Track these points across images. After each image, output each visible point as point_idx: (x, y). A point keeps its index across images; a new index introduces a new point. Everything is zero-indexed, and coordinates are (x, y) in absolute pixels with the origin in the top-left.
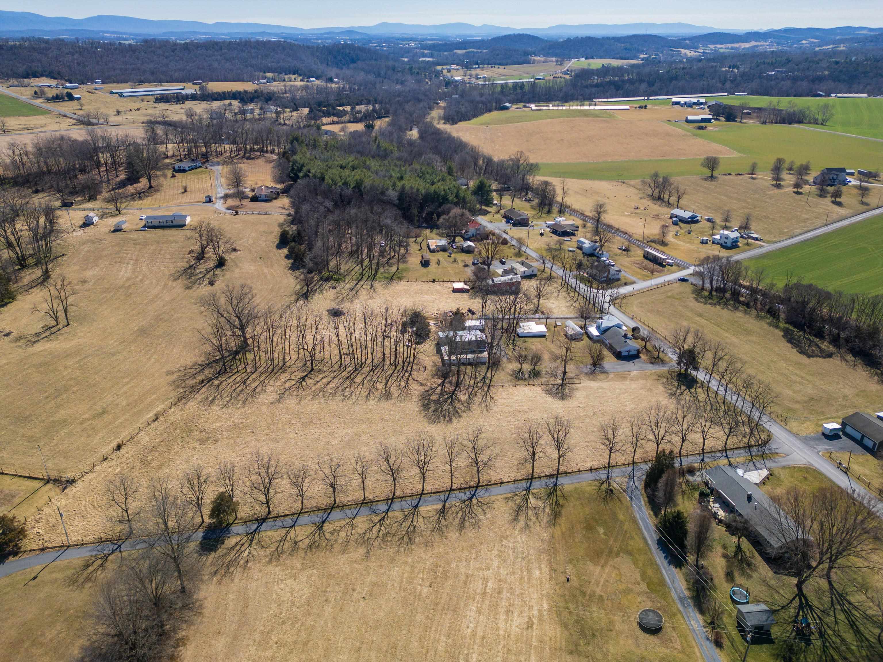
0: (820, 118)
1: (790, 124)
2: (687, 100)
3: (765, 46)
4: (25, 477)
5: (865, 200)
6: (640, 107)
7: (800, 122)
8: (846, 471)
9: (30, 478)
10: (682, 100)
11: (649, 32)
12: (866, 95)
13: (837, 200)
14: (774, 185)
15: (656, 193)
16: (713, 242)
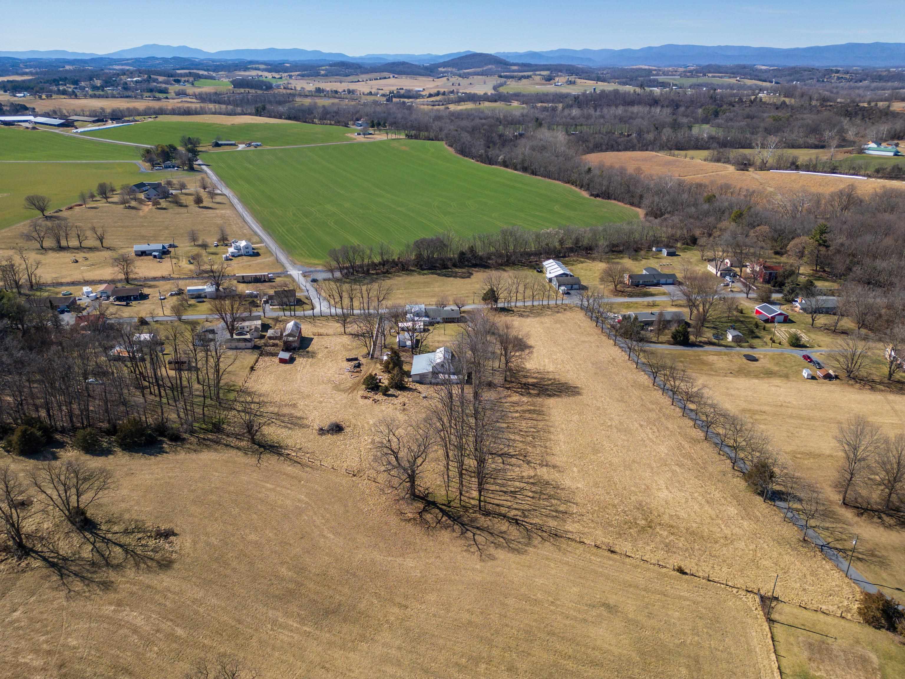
5: (215, 201)
13: (201, 205)
14: (126, 208)
15: (48, 243)
16: (233, 256)
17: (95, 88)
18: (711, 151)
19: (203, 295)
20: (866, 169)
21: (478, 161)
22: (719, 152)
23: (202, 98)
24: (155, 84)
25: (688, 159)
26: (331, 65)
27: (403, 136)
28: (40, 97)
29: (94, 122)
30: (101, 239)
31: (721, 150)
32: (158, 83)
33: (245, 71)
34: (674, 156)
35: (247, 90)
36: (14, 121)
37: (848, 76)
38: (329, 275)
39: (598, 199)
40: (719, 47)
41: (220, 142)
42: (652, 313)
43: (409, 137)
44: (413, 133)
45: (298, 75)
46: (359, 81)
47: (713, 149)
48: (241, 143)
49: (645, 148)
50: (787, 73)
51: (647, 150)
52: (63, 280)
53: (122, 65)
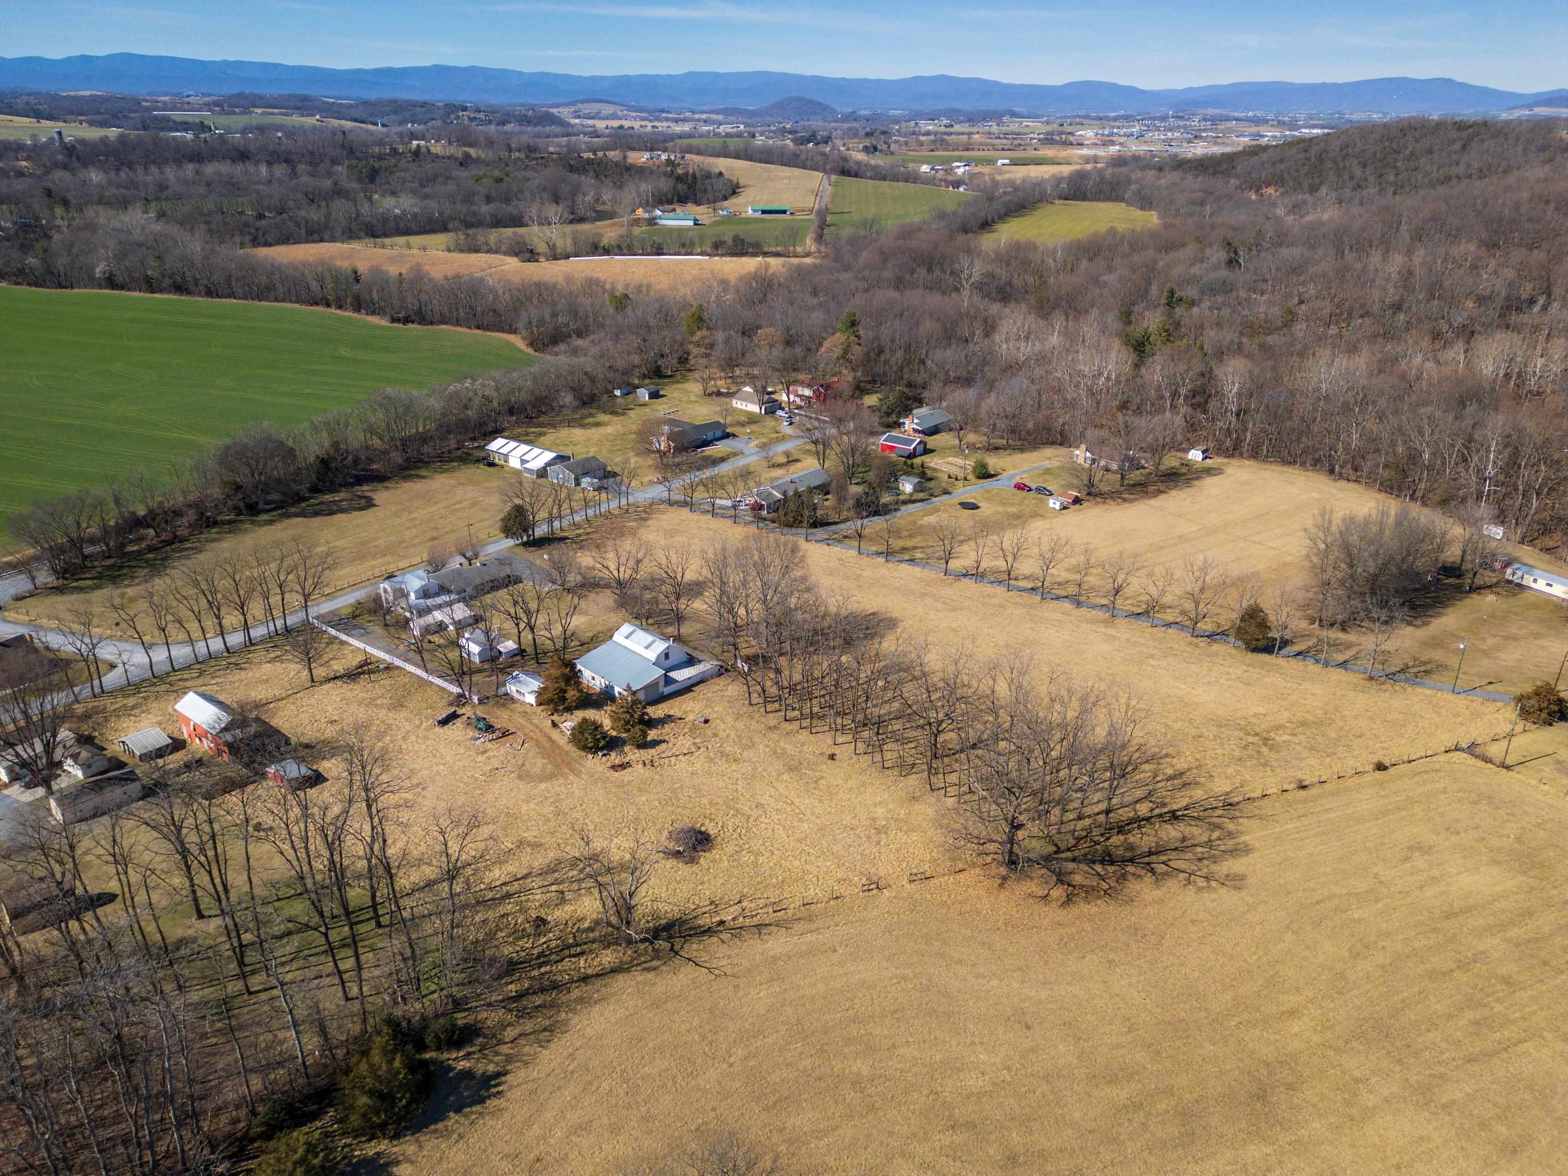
18: (452, 234)
20: (701, 244)
21: (17, 283)
22: (467, 236)
25: (415, 251)
31: (470, 232)
34: (383, 246)
37: (482, 116)
39: (410, 326)
40: (226, 63)
47: (456, 230)
49: (315, 236)
50: (387, 109)
51: (322, 240)
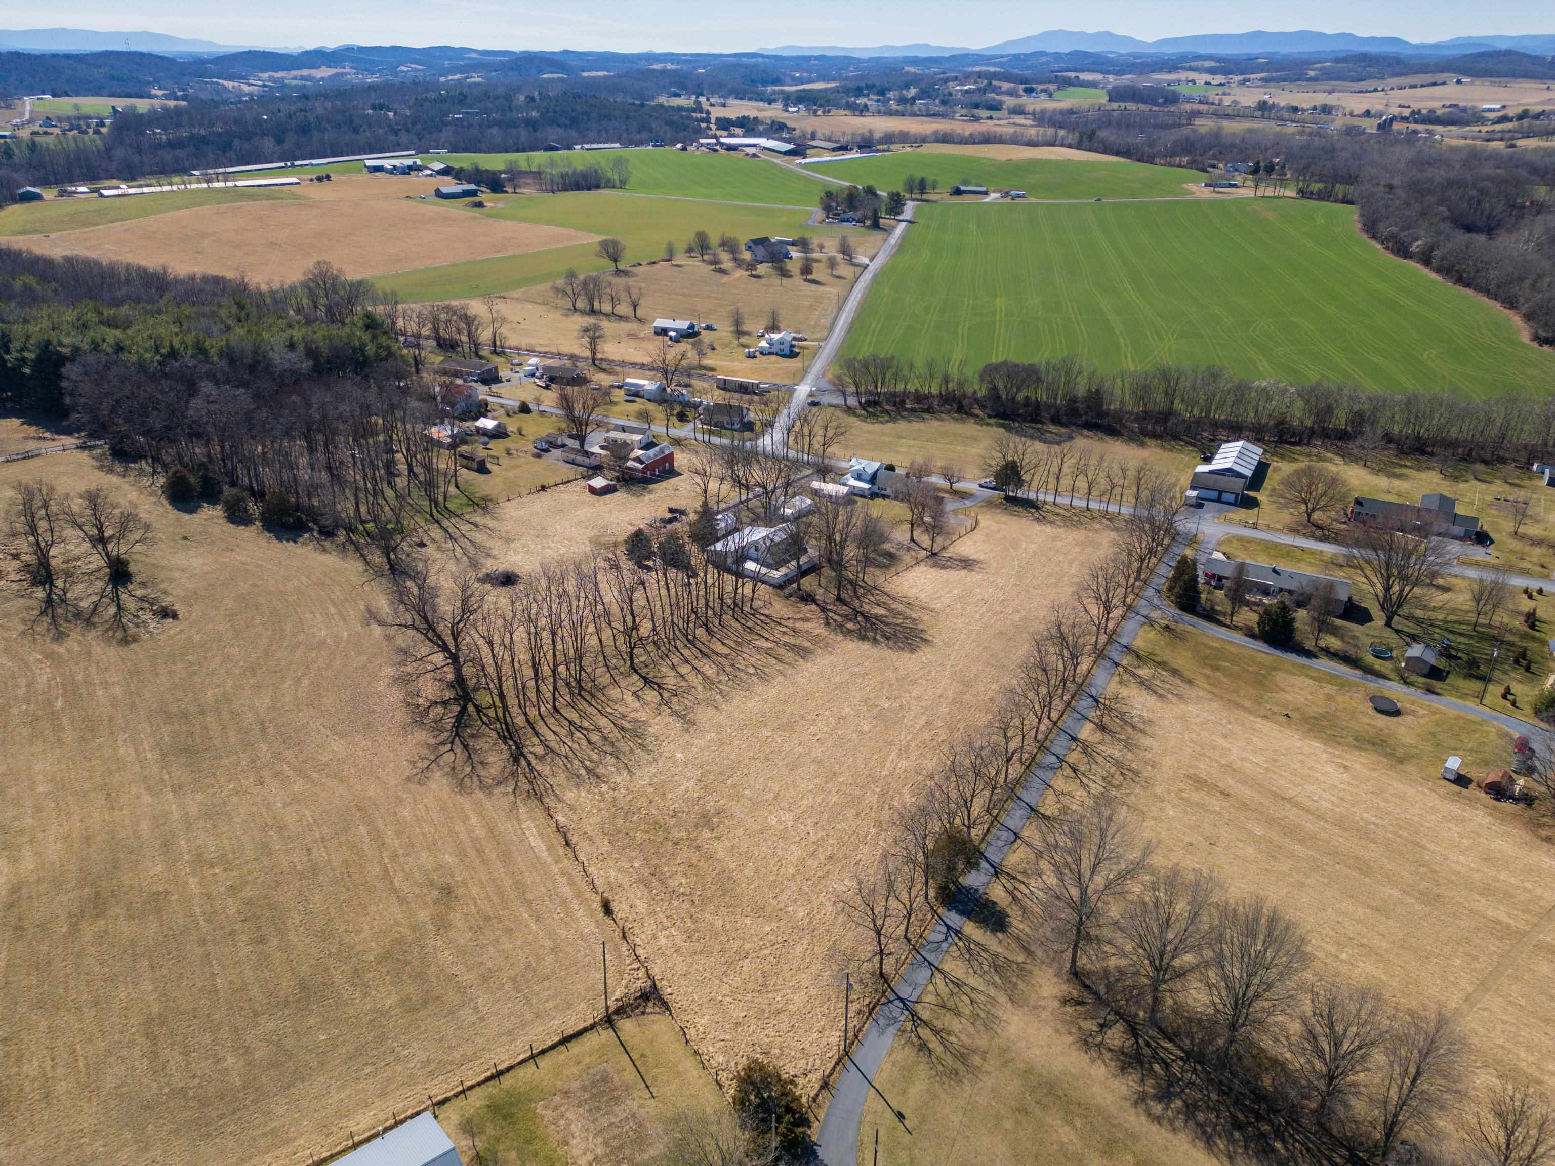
0: (616, 178)
1: (589, 189)
2: (397, 163)
3: (351, 75)
4: (553, 1047)
5: (835, 273)
6: (320, 179)
7: (598, 187)
8: (1255, 526)
9: (566, 1040)
10: (387, 164)
11: (134, 48)
12: (617, 145)
13: (809, 277)
14: (715, 270)
15: (581, 304)
16: (762, 353)
17: (902, 100)
19: (641, 393)
21: (1387, 248)
23: (1041, 119)
24: (993, 95)
26: (1337, 61)
27: (1291, 193)
28: (815, 112)
29: (834, 150)
30: (635, 306)
32: (998, 94)
33: (1170, 72)
35: (1123, 105)
36: (742, 145)
38: (840, 401)
41: (963, 188)
42: (1275, 571)
43: (1304, 194)
44: (1316, 187)
45: (1261, 79)
46: (1376, 90)
48: (994, 192)
52: (537, 349)
53: (988, 65)
